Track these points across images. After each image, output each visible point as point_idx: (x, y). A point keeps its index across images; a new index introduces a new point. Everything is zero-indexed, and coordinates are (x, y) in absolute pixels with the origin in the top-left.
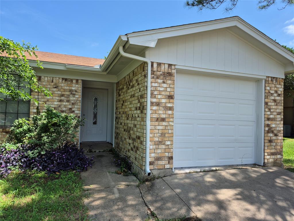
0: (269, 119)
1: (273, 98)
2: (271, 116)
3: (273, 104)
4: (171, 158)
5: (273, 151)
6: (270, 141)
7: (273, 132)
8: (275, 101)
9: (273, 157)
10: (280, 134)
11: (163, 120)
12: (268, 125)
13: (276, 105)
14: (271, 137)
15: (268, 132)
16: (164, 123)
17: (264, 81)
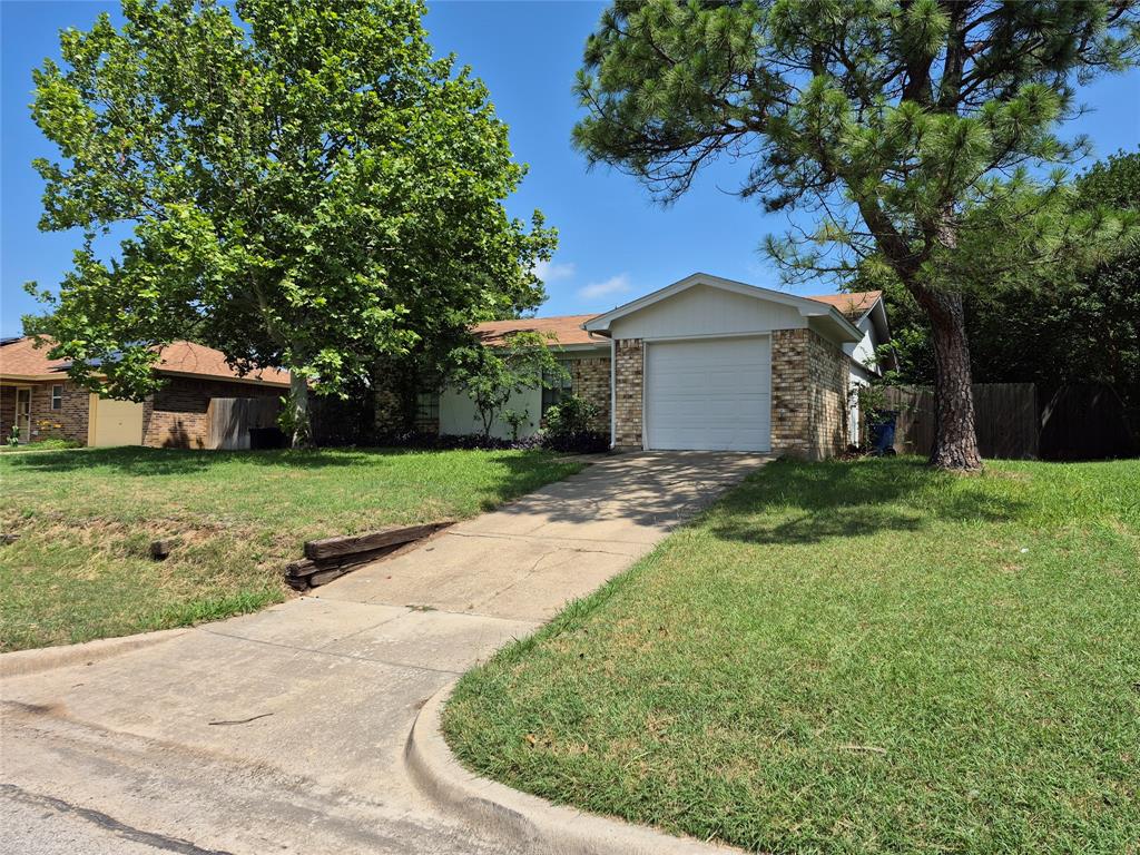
0: (777, 389)
1: (786, 359)
2: (783, 385)
3: (787, 367)
4: (639, 436)
5: (787, 432)
6: (782, 419)
7: (786, 406)
8: (790, 362)
9: (788, 441)
10: (801, 410)
11: (631, 397)
12: (777, 398)
13: (794, 368)
14: (782, 414)
15: (777, 406)
16: (632, 400)
17: (771, 338)
